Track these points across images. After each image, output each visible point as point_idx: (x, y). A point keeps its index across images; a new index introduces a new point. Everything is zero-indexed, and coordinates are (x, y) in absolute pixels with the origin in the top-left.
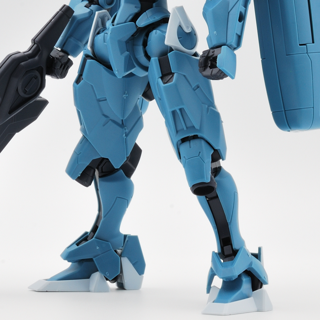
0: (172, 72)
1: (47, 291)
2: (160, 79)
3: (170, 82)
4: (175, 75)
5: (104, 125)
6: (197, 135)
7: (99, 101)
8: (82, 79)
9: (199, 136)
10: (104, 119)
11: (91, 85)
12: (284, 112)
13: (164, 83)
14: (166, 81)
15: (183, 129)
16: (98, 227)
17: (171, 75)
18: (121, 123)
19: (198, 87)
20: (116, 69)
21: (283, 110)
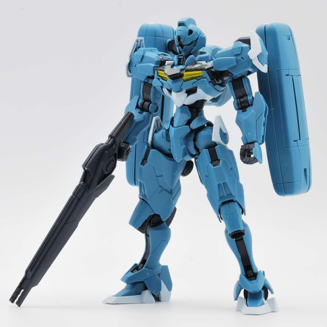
0: (219, 159)
1: (117, 304)
2: (210, 163)
3: (218, 166)
4: (221, 161)
5: (160, 193)
6: (233, 200)
7: (157, 176)
8: (147, 162)
9: (234, 200)
10: (160, 189)
11: (153, 166)
12: (282, 184)
13: (214, 166)
14: (214, 165)
15: (224, 196)
16: (146, 261)
17: (218, 161)
18: (170, 191)
19: (232, 168)
20: (177, 156)
21: (282, 183)
